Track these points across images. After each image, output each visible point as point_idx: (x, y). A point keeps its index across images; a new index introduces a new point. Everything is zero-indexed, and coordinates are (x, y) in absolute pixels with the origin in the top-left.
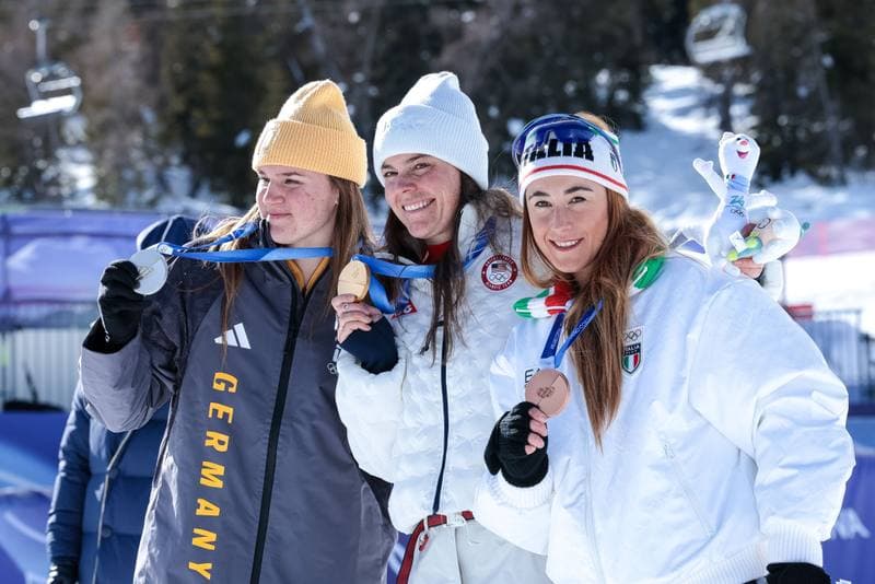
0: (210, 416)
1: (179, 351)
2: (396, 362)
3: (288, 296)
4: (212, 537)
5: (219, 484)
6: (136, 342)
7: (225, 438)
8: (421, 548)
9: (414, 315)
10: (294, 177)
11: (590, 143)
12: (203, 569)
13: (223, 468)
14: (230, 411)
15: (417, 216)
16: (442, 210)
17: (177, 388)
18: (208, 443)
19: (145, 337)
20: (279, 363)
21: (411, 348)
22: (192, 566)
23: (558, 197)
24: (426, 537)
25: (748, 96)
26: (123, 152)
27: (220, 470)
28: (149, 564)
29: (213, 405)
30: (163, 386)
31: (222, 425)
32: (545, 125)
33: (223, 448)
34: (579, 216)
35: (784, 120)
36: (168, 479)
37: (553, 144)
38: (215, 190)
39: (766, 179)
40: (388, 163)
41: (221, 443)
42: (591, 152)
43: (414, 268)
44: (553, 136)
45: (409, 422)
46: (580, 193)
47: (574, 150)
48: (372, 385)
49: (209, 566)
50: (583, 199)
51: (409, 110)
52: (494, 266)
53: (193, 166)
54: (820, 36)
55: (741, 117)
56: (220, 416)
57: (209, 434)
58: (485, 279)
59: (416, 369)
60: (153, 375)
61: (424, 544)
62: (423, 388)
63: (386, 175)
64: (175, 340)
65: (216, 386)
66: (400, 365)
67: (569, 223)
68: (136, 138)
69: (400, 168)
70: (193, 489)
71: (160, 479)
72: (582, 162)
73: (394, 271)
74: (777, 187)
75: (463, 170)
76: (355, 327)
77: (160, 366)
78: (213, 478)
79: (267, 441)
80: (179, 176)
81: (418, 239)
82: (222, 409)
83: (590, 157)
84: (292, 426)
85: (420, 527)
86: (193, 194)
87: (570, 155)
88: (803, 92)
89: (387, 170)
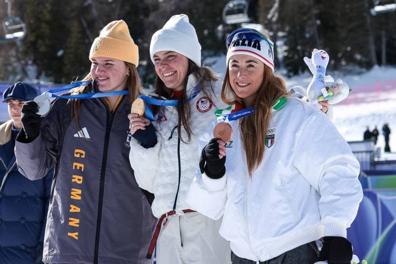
0: (74, 168)
1: (58, 142)
2: (156, 143)
3: (105, 114)
4: (78, 221)
5: (79, 198)
6: (38, 138)
7: (81, 178)
8: (164, 224)
9: (166, 122)
10: (110, 62)
11: (260, 43)
12: (74, 235)
13: (81, 191)
14: (82, 166)
15: (169, 78)
16: (180, 76)
17: (58, 159)
18: (73, 180)
19: (43, 137)
20: (103, 143)
21: (164, 137)
22: (69, 234)
23: (243, 64)
24: (167, 220)
25: (283, 37)
26: (7, 58)
27: (79, 192)
28: (50, 236)
29: (75, 164)
30: (52, 159)
31: (79, 172)
32: (242, 32)
33: (80, 182)
34: (251, 73)
35: (299, 48)
36: (56, 198)
37: (244, 41)
38: (47, 76)
39: (291, 74)
40: (156, 55)
41: (79, 180)
42: (260, 47)
43: (167, 101)
44: (244, 37)
45: (163, 170)
46: (252, 63)
47: (252, 44)
48: (145, 154)
49: (77, 234)
50: (253, 66)
51: (166, 31)
52: (202, 102)
53: (38, 65)
54: (315, 11)
55: (281, 47)
56: (78, 168)
57: (74, 176)
58: (198, 107)
59: (166, 147)
60: (47, 153)
61: (166, 222)
62: (170, 156)
63: (155, 60)
64: (56, 137)
65: (76, 155)
66: (158, 145)
67: (245, 75)
68: (13, 52)
69: (162, 57)
70: (68, 201)
71: (53, 199)
72: (255, 50)
73: (159, 103)
74: (296, 77)
75: (189, 58)
76: (138, 128)
77: (50, 149)
78: (77, 196)
79: (100, 178)
80: (32, 69)
81: (170, 89)
82: (79, 165)
83: (259, 48)
84: (110, 171)
85: (164, 216)
86: (38, 78)
87: (250, 46)
88: (307, 35)
89: (156, 58)
